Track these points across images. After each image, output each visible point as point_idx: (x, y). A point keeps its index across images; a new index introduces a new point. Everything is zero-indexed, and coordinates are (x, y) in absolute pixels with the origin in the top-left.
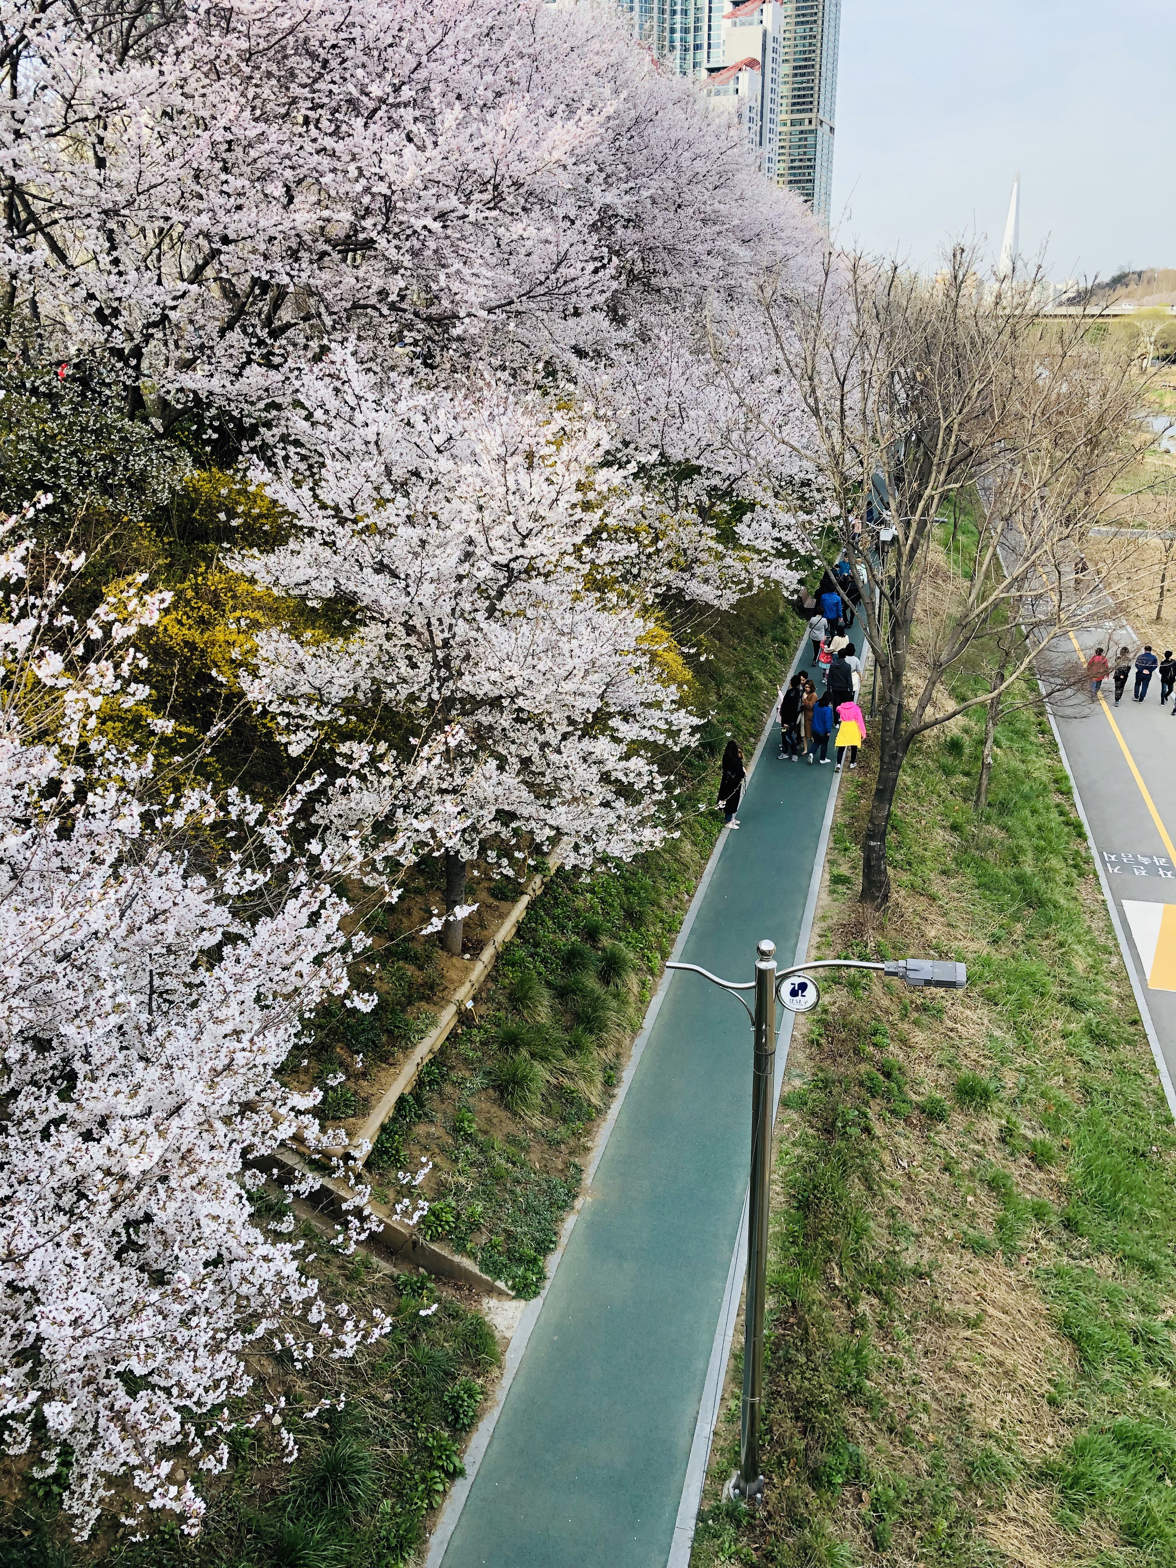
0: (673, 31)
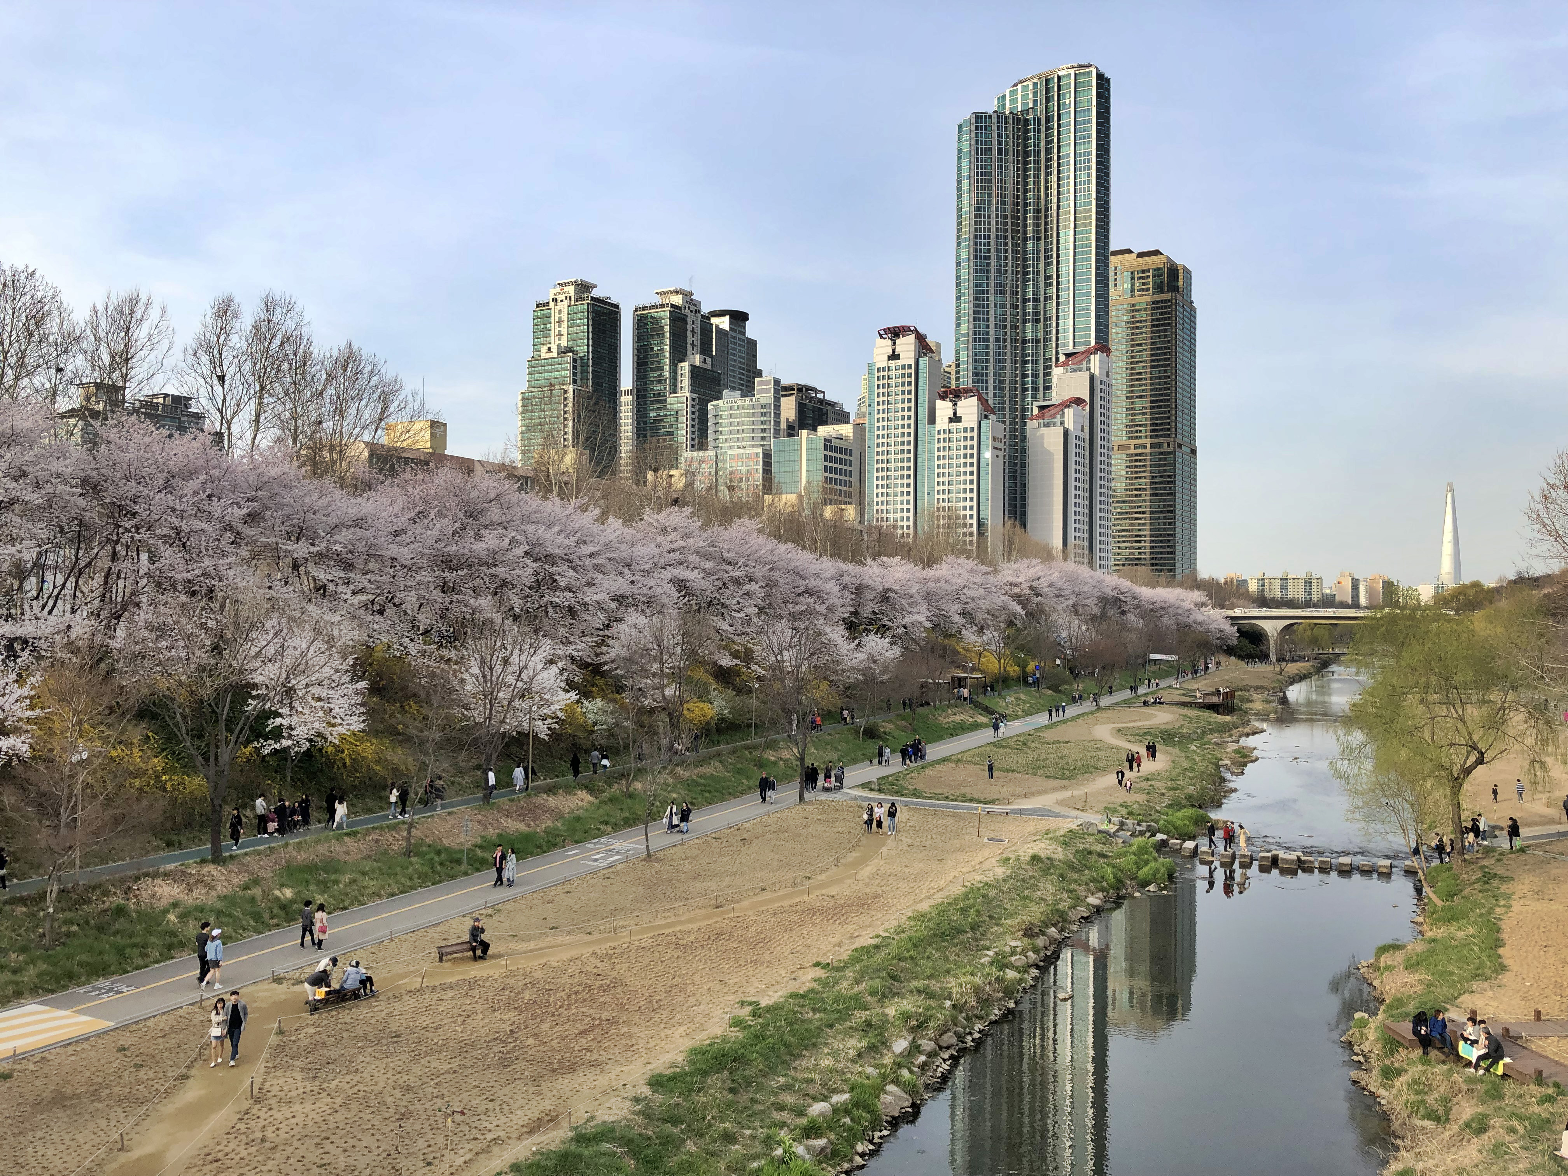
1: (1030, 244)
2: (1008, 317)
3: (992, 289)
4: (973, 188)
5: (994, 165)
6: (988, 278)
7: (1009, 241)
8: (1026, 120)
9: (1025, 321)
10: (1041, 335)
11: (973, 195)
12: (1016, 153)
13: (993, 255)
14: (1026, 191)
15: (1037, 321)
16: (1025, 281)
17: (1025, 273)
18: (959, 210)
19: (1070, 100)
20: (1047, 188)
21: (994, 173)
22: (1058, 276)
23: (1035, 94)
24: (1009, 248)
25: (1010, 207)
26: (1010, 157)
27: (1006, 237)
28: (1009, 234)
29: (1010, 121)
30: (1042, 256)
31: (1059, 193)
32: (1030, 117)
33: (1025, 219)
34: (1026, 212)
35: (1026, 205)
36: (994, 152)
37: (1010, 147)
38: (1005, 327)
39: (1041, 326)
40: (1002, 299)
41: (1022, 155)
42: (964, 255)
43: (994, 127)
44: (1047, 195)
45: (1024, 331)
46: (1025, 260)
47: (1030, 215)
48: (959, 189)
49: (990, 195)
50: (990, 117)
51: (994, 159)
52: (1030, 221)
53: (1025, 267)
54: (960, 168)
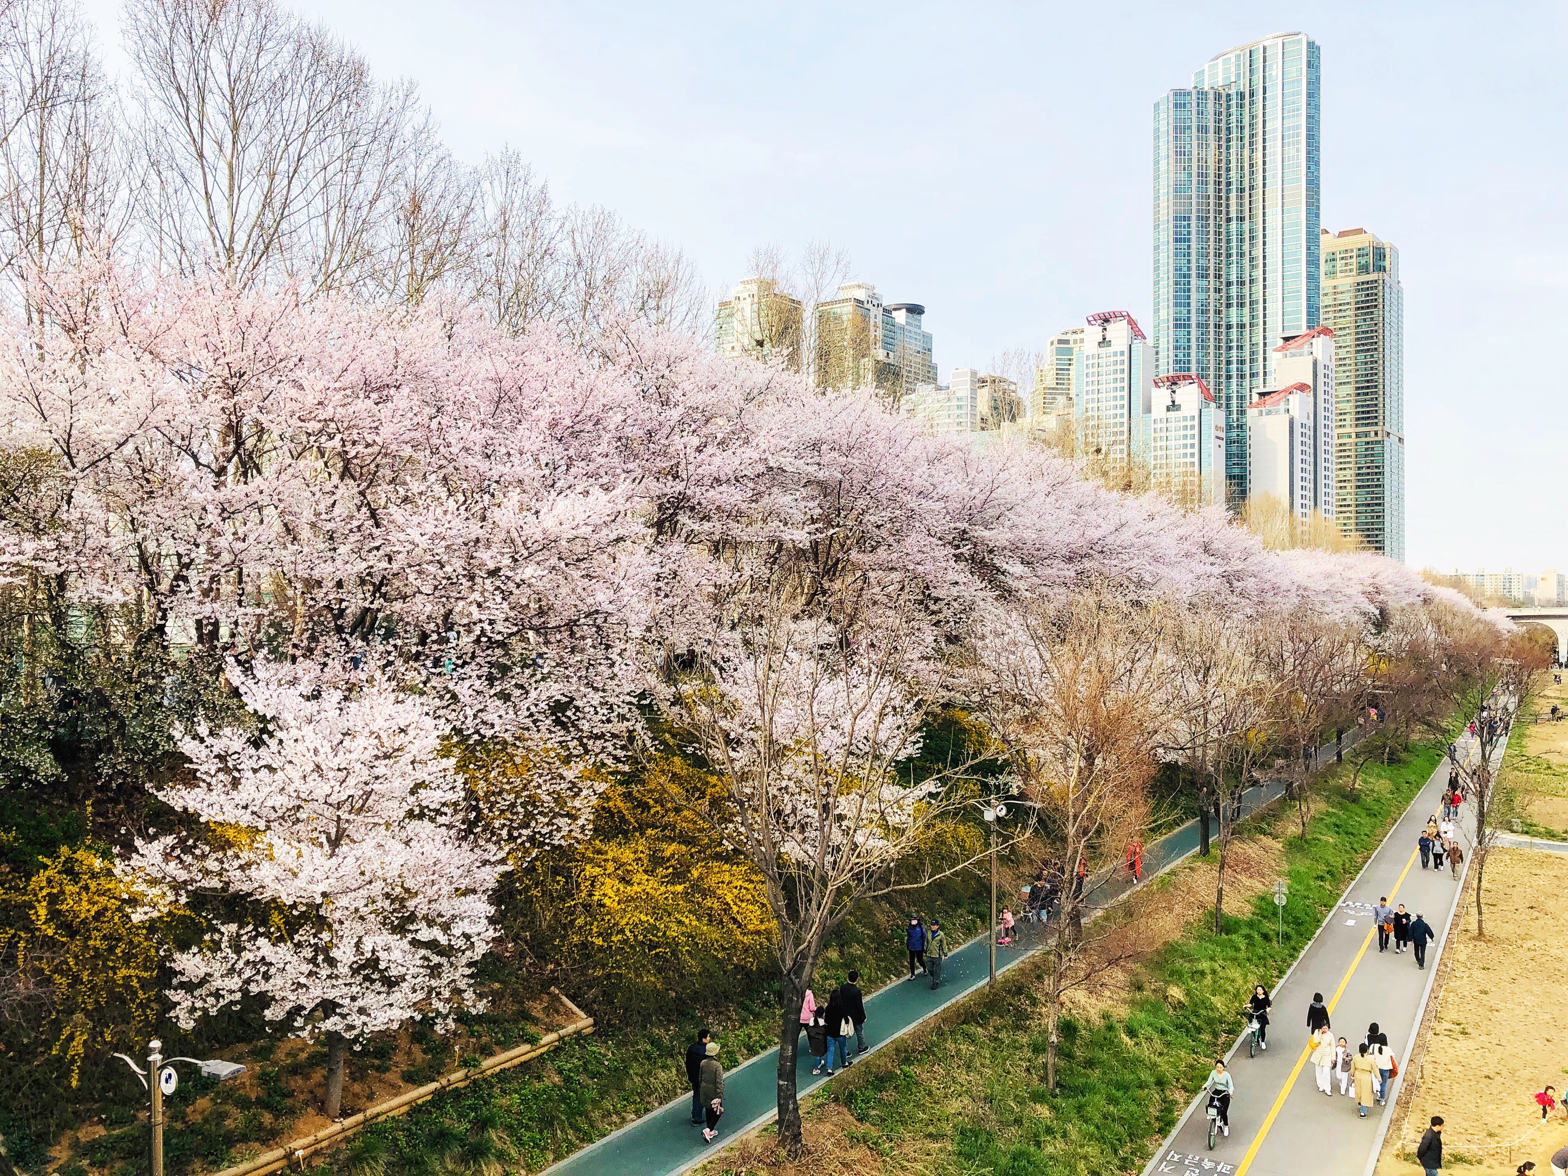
0: (1229, 363)
1: (1234, 225)
2: (1212, 301)
3: (1194, 273)
4: (1171, 168)
5: (1195, 143)
6: (1189, 261)
7: (1211, 221)
8: (1228, 95)
9: (1229, 306)
10: (1246, 320)
11: (1172, 175)
12: (1218, 130)
13: (1193, 237)
14: (1228, 170)
15: (1242, 305)
16: (1229, 264)
17: (1229, 256)
18: (1157, 191)
19: (1275, 71)
20: (1251, 166)
21: (1195, 152)
22: (1264, 257)
23: (1238, 66)
24: (1212, 229)
25: (1211, 188)
26: (1211, 135)
27: (1207, 218)
28: (1212, 215)
29: (1211, 96)
30: (1247, 236)
31: (1264, 170)
32: (1233, 92)
33: (1228, 199)
34: (1228, 191)
35: (1229, 184)
36: (1194, 130)
37: (1211, 125)
38: (1208, 311)
39: (1246, 310)
40: (1204, 283)
41: (1223, 133)
42: (1163, 237)
43: (1194, 104)
44: (1252, 173)
45: (1228, 316)
46: (1228, 241)
47: (1233, 195)
48: (1157, 170)
49: (1190, 175)
50: (1189, 94)
51: (1194, 137)
52: (1233, 201)
53: (1228, 248)
54: (1157, 148)
